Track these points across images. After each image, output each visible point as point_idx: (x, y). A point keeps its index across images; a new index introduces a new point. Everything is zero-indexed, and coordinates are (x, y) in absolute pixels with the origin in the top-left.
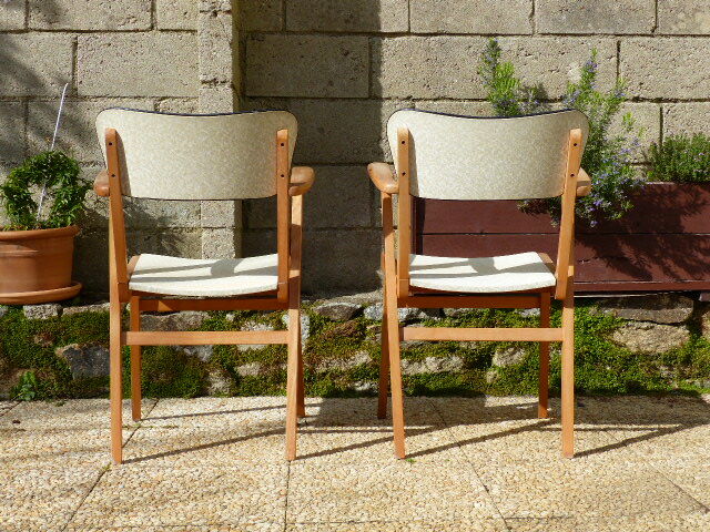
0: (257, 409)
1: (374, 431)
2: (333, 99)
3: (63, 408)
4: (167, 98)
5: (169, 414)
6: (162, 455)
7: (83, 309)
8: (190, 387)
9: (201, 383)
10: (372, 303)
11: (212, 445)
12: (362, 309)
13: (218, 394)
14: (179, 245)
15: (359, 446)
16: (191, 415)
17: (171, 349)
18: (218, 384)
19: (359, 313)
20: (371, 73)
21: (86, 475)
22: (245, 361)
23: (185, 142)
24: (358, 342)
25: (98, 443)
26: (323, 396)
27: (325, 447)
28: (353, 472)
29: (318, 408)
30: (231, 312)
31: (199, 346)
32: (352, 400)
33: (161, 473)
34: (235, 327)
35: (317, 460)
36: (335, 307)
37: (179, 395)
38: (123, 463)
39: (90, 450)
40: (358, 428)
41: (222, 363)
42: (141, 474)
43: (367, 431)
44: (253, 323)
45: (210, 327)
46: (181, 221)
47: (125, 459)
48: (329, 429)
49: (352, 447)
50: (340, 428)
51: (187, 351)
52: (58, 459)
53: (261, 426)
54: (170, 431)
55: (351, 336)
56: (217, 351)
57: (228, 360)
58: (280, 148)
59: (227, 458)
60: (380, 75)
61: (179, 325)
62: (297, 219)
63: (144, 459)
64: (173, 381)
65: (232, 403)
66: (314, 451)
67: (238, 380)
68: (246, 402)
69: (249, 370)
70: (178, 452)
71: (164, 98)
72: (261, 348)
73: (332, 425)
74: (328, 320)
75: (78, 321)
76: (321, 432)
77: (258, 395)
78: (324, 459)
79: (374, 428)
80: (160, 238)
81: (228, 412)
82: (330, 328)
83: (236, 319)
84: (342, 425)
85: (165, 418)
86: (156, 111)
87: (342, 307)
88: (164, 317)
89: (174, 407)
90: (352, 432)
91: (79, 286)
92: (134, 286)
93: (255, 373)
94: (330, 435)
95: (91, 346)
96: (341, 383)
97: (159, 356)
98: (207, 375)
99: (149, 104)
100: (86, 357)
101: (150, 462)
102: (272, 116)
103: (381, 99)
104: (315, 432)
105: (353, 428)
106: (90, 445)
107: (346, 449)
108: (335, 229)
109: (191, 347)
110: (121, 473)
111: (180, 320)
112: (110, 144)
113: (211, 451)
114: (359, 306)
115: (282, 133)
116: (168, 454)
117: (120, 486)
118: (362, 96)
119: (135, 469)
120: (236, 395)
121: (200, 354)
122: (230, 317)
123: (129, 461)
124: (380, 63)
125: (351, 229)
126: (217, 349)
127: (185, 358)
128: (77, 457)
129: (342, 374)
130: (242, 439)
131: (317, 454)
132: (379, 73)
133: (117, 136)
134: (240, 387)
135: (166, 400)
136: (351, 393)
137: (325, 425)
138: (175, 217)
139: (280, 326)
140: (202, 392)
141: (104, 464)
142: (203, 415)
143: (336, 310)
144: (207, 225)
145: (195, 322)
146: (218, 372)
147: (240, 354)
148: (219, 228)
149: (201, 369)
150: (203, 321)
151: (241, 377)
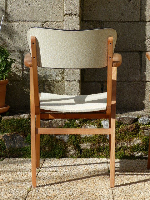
0: (91, 164)
1: (147, 175)
2: (123, 22)
3: (3, 162)
4: (47, 21)
5: (51, 165)
6: (53, 184)
7: (11, 117)
8: (60, 153)
9: (64, 151)
10: (142, 116)
11: (75, 180)
12: (138, 119)
13: (72, 157)
14: (52, 88)
15: (142, 181)
16: (62, 166)
17: (51, 136)
18: (72, 152)
19: (136, 120)
20: (141, 9)
21: (22, 192)
22: (84, 142)
23: (67, 43)
24: (136, 134)
25: (23, 178)
26: (120, 158)
27: (126, 182)
28: (142, 193)
29: (119, 164)
30: (78, 119)
31: (63, 135)
32: (134, 160)
33: (55, 192)
34: (79, 126)
35: (124, 187)
36: (125, 117)
37: (54, 157)
38: (37, 187)
39: (21, 181)
40: (140, 173)
41: (73, 143)
42: (46, 192)
43: (144, 175)
44: (88, 125)
45: (68, 126)
46: (53, 77)
47: (37, 185)
48: (126, 173)
49: (139, 182)
50: (131, 173)
51: (58, 137)
52: (7, 184)
53: (95, 171)
54: (54, 173)
55: (132, 131)
56: (71, 137)
57: (76, 141)
58: (109, 45)
59: (83, 186)
60: (145, 11)
61: (54, 125)
62: (114, 77)
63: (46, 185)
64: (51, 150)
65: (79, 161)
66: (122, 183)
67: (81, 150)
68: (85, 161)
69: (85, 146)
70: (60, 183)
71: (46, 22)
72: (91, 136)
73: (127, 171)
74: (122, 123)
75: (9, 122)
76: (123, 175)
77: (89, 157)
78: (128, 187)
79: (146, 173)
80: (44, 85)
81: (78, 165)
82: (123, 127)
83: (80, 123)
84: (132, 172)
85: (50, 167)
86: (43, 27)
87: (129, 117)
88: (48, 121)
89: (53, 162)
90: (137, 175)
91: (8, 107)
92: (42, 107)
93: (88, 147)
94: (127, 176)
95: (15, 134)
96: (128, 153)
97: (45, 139)
98: (66, 148)
99: (40, 24)
100: (13, 139)
101: (49, 187)
102: (106, 30)
103: (146, 22)
104: (120, 175)
105: (137, 173)
106: (20, 178)
107: (136, 183)
108: (124, 81)
109: (60, 135)
110: (37, 191)
111: (55, 123)
112: (33, 43)
113: (75, 182)
114: (136, 117)
115: (111, 38)
116: (56, 183)
117: (38, 197)
118: (137, 20)
119: (43, 190)
120: (80, 157)
121: (64, 138)
122: (77, 122)
123: (39, 186)
124: (145, 5)
125: (131, 82)
126: (71, 136)
127: (57, 140)
128: (16, 184)
129: (128, 148)
130: (87, 177)
131: (123, 185)
132: (145, 10)
133: (36, 40)
134: (82, 154)
135: (49, 159)
136: (132, 157)
137: (124, 172)
138: (51, 75)
139: (100, 126)
140: (64, 156)
141: (29, 187)
142: (67, 166)
143: (126, 119)
144: (67, 80)
145: (62, 124)
146: (72, 146)
147: (82, 138)
148: (73, 81)
149: (64, 145)
150: (65, 124)
151: (82, 149)
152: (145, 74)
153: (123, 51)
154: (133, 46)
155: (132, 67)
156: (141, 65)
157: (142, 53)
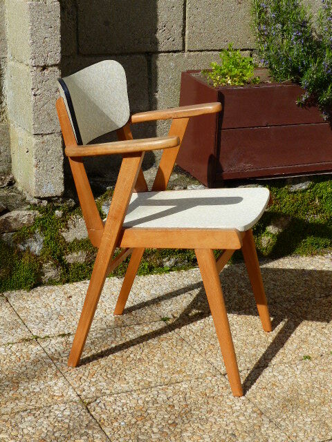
9: (38, 274)
13: (52, 282)
18: (51, 273)
22: (72, 250)
30: (59, 208)
34: (63, 221)
41: (53, 254)
44: (78, 216)
45: (41, 223)
51: (20, 246)
57: (58, 250)
61: (14, 225)
67: (66, 267)
69: (75, 257)
72: (85, 237)
83: (64, 215)
93: (82, 260)
98: (40, 266)
109: (24, 243)
111: (15, 220)
120: (68, 281)
121: (33, 248)
122: (58, 213)
126: (48, 242)
127: (19, 252)
129: (153, 253)
134: (70, 274)
140: (39, 283)
144: (38, 132)
145: (29, 221)
146: (51, 262)
147: (68, 244)
148: (49, 134)
149: (36, 262)
150: (34, 219)
151: (69, 264)
152: (157, 97)
153: (117, 52)
154: (136, 42)
155: (134, 85)
156: (150, 79)
157: (151, 56)
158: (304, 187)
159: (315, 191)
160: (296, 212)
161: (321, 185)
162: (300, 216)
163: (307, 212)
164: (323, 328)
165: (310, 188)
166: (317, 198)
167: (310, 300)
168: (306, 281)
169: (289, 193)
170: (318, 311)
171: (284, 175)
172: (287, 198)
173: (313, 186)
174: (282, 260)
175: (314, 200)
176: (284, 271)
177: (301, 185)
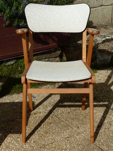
158: (12, 63)
159: (18, 64)
160: (10, 74)
161: (20, 61)
162: (12, 76)
163: (15, 73)
164: (17, 138)
165: (15, 63)
166: (19, 67)
167: (14, 121)
168: (14, 109)
169: (5, 66)
170: (17, 127)
171: (2, 59)
172: (5, 69)
173: (16, 62)
174: (4, 97)
175: (18, 68)
176: (5, 103)
177: (11, 62)
